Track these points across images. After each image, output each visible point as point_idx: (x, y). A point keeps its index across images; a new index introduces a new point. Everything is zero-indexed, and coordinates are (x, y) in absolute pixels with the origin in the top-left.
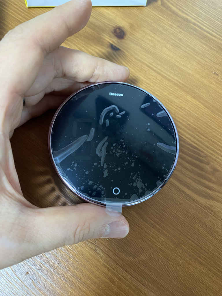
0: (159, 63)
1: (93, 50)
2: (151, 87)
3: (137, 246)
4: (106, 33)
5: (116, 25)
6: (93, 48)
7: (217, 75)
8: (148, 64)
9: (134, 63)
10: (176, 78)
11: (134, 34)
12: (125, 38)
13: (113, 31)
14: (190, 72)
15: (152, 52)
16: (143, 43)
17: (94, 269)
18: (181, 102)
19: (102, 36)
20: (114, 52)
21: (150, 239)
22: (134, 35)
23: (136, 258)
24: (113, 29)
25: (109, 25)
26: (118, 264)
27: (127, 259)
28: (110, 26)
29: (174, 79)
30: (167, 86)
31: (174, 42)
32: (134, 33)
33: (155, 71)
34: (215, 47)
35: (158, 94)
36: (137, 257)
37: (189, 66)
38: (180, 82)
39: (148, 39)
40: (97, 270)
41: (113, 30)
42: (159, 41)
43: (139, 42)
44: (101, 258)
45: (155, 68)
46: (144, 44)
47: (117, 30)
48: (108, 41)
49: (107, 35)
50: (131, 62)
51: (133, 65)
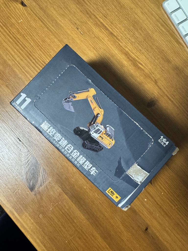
0: (46, 17)
1: (11, 4)
2: (37, 31)
6: (12, 3)
7: (78, 29)
9: (32, 15)
10: (52, 27)
14: (62, 25)
18: (50, 42)
20: (22, 6)
29: (51, 28)
30: (46, 31)
31: (59, 4)
33: (42, 21)
34: (84, 11)
35: (39, 35)
37: (63, 21)
38: (54, 30)
42: (51, 3)
50: (30, 14)
51: (31, 16)
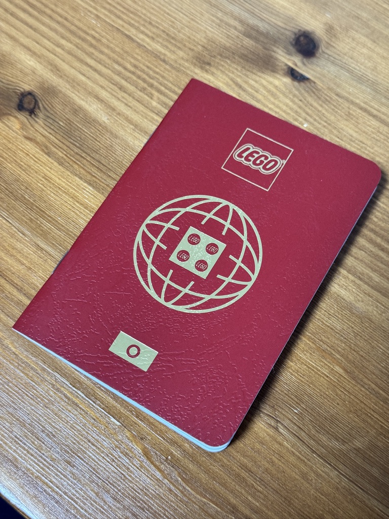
3: (347, 425)
4: (280, 47)
5: (299, 28)
8: (362, 104)
11: (334, 45)
12: (317, 55)
13: (294, 43)
15: (369, 80)
16: (352, 63)
17: (275, 457)
19: (273, 54)
21: (370, 415)
22: (334, 47)
23: (347, 445)
24: (293, 36)
25: (286, 29)
26: (315, 452)
27: (331, 444)
28: (287, 33)
32: (334, 42)
36: (347, 443)
39: (362, 54)
40: (280, 460)
41: (294, 40)
43: (344, 61)
44: (287, 440)
45: (375, 112)
46: (353, 65)
47: (302, 38)
48: (283, 62)
49: (283, 51)
